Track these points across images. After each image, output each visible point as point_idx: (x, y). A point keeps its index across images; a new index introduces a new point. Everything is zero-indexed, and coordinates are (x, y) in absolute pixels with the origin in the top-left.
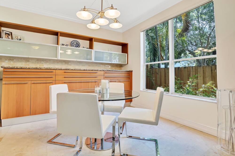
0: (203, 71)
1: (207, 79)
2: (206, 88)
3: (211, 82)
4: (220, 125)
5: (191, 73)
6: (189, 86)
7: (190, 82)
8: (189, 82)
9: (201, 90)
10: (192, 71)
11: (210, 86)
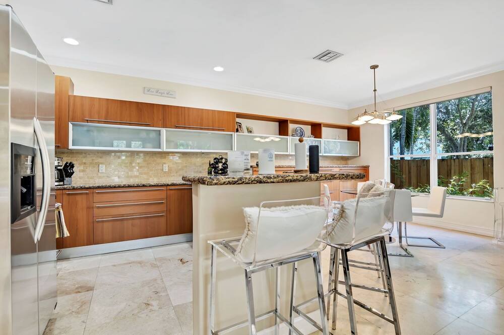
0: (471, 165)
1: (477, 176)
2: (477, 188)
3: (484, 180)
4: (497, 221)
5: (453, 167)
6: (454, 185)
7: (454, 181)
8: (452, 180)
9: (471, 190)
10: (454, 166)
11: (482, 186)
